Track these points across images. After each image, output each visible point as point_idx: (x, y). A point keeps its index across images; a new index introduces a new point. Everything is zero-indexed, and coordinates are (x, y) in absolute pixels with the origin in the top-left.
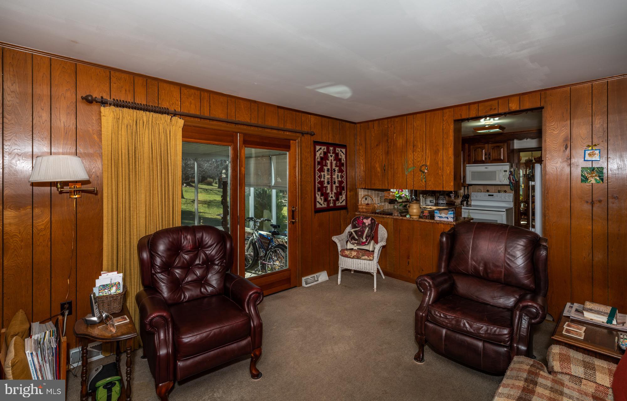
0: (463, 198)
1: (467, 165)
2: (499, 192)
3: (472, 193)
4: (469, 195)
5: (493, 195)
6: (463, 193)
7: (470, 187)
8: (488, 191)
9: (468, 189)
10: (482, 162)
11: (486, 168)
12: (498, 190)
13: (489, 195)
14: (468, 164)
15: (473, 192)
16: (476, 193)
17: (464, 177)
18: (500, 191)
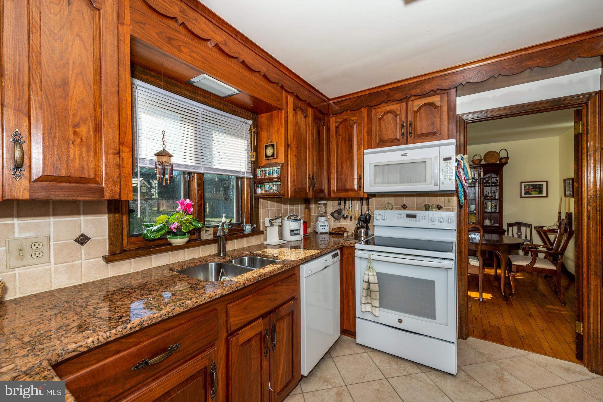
0: (359, 223)
1: (365, 151)
2: (427, 208)
3: (376, 212)
4: (370, 217)
5: (414, 216)
6: (360, 213)
7: (372, 201)
8: (404, 207)
9: (368, 204)
10: (395, 142)
11: (404, 155)
12: (425, 205)
13: (408, 216)
14: (368, 149)
15: (377, 208)
16: (382, 212)
17: (361, 178)
18: (429, 206)
